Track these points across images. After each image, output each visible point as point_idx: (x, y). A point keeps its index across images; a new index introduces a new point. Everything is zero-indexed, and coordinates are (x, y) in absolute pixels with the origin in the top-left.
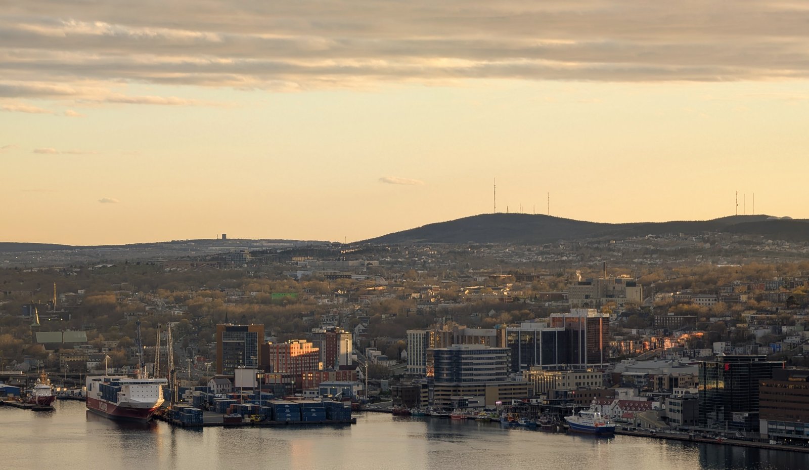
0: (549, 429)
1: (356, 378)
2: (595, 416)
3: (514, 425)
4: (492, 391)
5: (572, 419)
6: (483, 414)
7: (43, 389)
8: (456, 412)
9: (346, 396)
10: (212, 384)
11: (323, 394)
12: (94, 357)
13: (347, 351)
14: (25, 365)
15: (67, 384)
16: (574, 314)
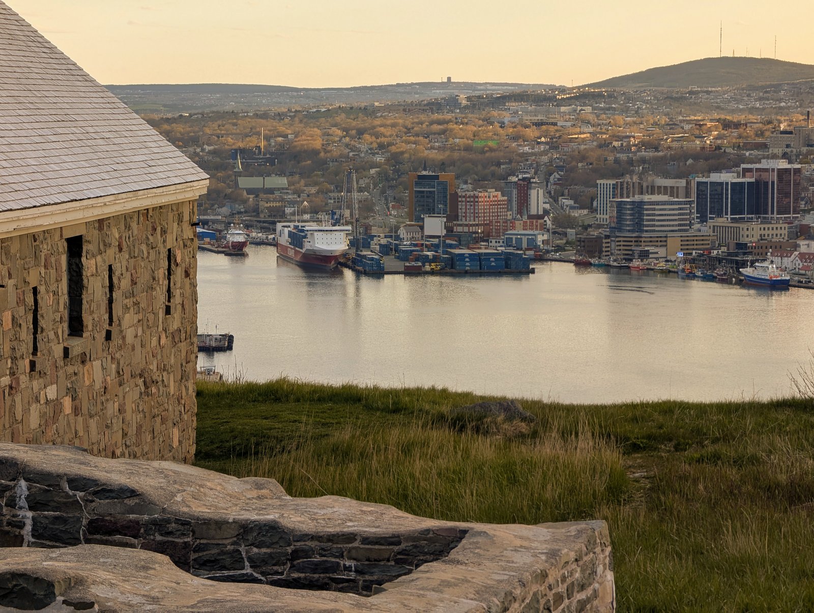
0: (725, 281)
1: (544, 228)
2: (771, 269)
3: (691, 276)
4: (674, 242)
5: (748, 271)
6: (662, 265)
7: (236, 235)
8: (636, 263)
9: (532, 245)
10: (402, 232)
11: (508, 243)
12: (292, 203)
13: (538, 200)
14: (225, 210)
15: (264, 229)
16: (764, 164)
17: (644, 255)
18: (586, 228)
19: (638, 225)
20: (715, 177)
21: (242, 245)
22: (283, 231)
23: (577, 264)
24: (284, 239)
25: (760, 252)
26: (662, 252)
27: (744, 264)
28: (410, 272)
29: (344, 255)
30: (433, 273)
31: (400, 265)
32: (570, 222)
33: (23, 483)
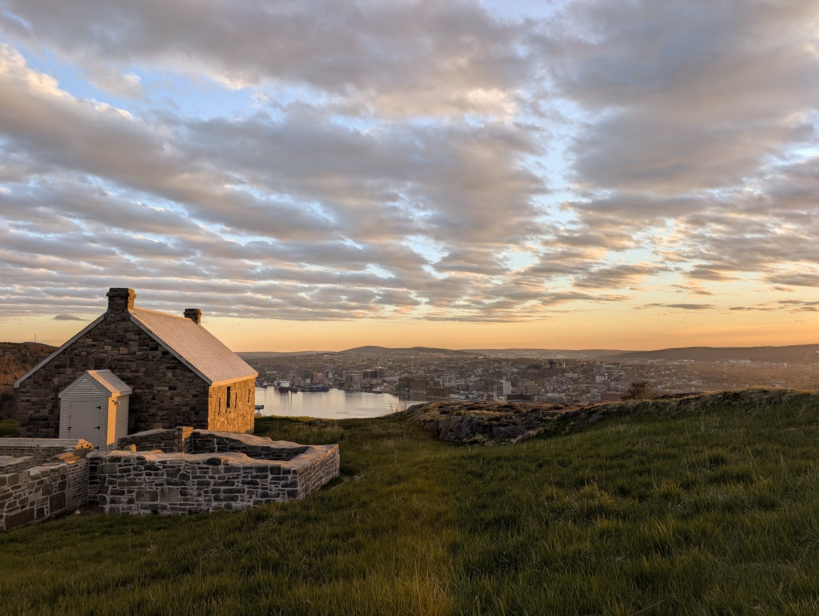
0: (369, 392)
3: (362, 391)
11: (324, 384)
12: (278, 377)
13: (330, 375)
14: (263, 378)
15: (271, 382)
16: (376, 368)
17: (352, 387)
18: (340, 381)
19: (351, 381)
20: (367, 370)
21: (267, 386)
22: (276, 383)
23: (338, 389)
24: (276, 384)
25: (376, 385)
26: (356, 386)
27: (373, 388)
28: (302, 391)
29: (289, 387)
30: (308, 391)
31: (301, 389)
32: (337, 380)
33: (215, 439)
